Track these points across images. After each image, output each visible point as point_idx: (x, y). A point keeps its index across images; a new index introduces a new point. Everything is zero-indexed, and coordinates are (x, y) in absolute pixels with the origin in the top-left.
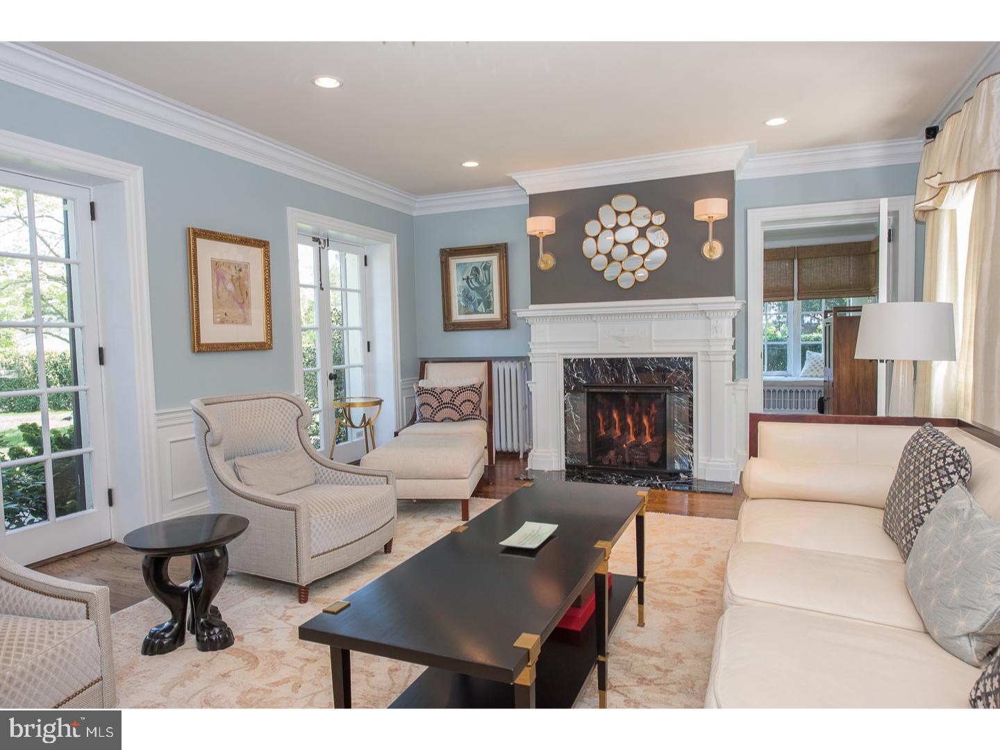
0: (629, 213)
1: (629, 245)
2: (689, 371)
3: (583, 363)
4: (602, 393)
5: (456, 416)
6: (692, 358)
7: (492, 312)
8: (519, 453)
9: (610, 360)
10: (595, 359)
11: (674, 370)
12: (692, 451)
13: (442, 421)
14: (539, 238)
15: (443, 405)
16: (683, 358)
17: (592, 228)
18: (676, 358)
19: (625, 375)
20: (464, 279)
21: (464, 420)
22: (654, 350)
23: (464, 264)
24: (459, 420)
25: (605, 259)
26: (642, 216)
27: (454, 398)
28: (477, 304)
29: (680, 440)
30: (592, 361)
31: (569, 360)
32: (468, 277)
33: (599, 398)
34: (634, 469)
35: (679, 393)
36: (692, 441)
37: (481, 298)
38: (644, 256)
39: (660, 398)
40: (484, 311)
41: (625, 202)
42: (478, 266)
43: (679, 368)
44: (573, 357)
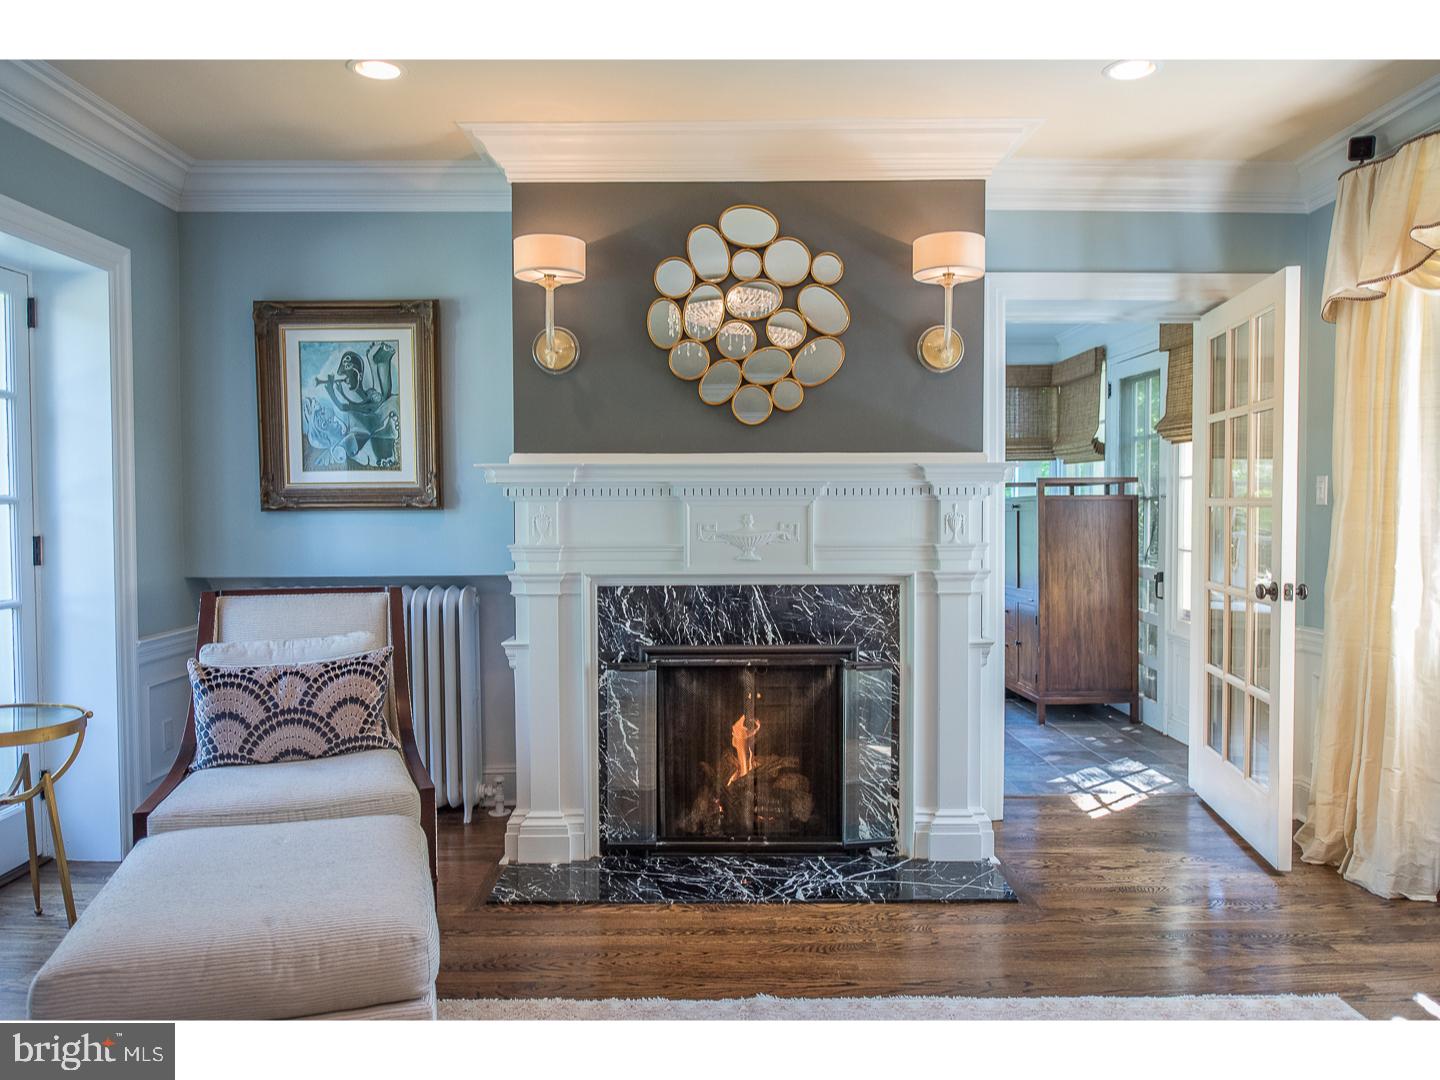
0: (761, 251)
1: (760, 324)
2: (892, 615)
3: (649, 598)
4: (689, 668)
5: (318, 744)
6: (897, 586)
7: (396, 466)
8: (460, 808)
9: (714, 592)
10: (676, 588)
11: (857, 614)
12: (896, 795)
13: (275, 760)
14: (544, 289)
15: (278, 717)
16: (877, 587)
17: (671, 276)
18: (862, 587)
19: (747, 625)
20: (319, 382)
21: (341, 752)
22: (816, 567)
23: (321, 343)
24: (324, 755)
25: (703, 353)
26: (789, 259)
27: (311, 695)
28: (355, 445)
29: (871, 770)
30: (670, 592)
31: (613, 589)
32: (331, 378)
33: (683, 680)
34: (766, 843)
35: (869, 666)
36: (897, 773)
37: (366, 432)
38: (794, 352)
39: (824, 676)
40: (374, 463)
41: (750, 224)
42: (360, 351)
43: (870, 610)
44: (621, 584)
